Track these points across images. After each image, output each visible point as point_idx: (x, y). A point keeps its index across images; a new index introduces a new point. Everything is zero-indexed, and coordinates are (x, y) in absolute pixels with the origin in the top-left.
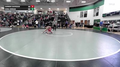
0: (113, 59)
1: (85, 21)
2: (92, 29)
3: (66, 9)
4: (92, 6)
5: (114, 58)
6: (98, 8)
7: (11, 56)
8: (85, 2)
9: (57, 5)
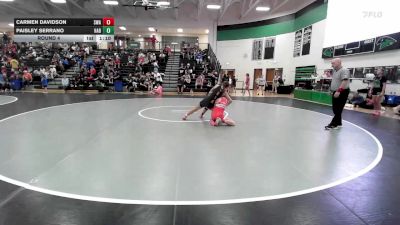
0: (356, 191)
1: (268, 70)
2: (291, 96)
3: (207, 31)
4: (290, 23)
5: (359, 188)
6: (309, 31)
7: (15, 194)
8: (267, 9)
9: (175, 19)
